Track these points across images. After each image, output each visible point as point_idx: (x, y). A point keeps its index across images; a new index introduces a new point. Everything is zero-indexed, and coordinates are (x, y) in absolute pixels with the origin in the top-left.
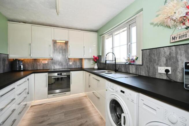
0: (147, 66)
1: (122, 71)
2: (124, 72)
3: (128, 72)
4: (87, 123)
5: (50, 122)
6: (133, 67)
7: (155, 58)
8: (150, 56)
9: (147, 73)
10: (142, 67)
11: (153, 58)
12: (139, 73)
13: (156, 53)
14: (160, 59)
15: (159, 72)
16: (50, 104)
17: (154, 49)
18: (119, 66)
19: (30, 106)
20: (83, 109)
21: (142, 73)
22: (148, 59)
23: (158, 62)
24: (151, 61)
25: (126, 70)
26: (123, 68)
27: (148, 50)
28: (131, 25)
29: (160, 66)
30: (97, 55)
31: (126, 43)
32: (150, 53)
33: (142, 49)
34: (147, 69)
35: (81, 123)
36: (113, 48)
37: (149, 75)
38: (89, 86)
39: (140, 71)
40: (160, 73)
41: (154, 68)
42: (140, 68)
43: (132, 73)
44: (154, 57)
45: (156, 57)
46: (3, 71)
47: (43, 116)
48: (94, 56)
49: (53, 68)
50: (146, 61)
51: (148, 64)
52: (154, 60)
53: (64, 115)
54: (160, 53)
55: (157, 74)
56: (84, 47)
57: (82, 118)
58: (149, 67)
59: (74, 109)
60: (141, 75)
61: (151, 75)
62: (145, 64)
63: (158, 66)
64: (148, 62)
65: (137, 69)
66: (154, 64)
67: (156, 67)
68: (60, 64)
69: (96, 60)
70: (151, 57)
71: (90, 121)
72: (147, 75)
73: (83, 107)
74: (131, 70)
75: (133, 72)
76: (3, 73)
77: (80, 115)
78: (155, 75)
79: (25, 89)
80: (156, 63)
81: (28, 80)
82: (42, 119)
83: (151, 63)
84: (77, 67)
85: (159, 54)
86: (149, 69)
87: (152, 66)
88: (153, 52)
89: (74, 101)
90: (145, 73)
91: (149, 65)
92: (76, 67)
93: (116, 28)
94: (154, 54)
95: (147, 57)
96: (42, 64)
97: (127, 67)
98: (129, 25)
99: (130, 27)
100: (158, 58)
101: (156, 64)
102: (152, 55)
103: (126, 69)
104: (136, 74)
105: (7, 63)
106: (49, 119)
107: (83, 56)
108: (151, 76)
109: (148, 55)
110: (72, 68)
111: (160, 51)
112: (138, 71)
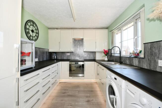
0: (149, 59)
1: (127, 64)
2: (129, 64)
3: (132, 65)
4: (93, 101)
5: (68, 94)
6: (136, 60)
7: (156, 52)
8: (151, 49)
9: (148, 66)
10: (144, 60)
11: (154, 52)
12: (141, 66)
13: (156, 47)
14: (160, 52)
15: (159, 65)
16: (70, 83)
17: (154, 43)
18: (124, 58)
19: (59, 82)
20: (92, 91)
21: (144, 66)
22: (149, 52)
23: (159, 55)
24: (152, 55)
25: (131, 63)
26: (128, 60)
27: (149, 44)
28: (138, 19)
29: (160, 60)
30: (108, 49)
31: (133, 37)
32: (151, 46)
33: (144, 43)
34: (148, 62)
35: (88, 100)
36: (121, 42)
37: (150, 68)
38: (98, 74)
39: (142, 64)
40: (160, 67)
41: (155, 61)
42: (142, 61)
43: (135, 65)
44: (155, 50)
45: (156, 50)
46: (46, 59)
47: (65, 90)
48: (104, 50)
49: (73, 59)
50: (147, 54)
51: (149, 58)
52: (154, 53)
53: (78, 92)
54: (160, 46)
55: (157, 67)
56: (96, 42)
57: (89, 97)
58: (151, 60)
59: (85, 90)
60: (143, 67)
61: (152, 68)
62: (146, 58)
63: (159, 59)
64: (150, 55)
65: (140, 62)
66: (155, 57)
67: (157, 60)
68: (78, 56)
69: (106, 53)
70: (152, 51)
71: (96, 100)
72: (149, 68)
73: (93, 90)
74: (134, 62)
75: (137, 64)
76: (46, 60)
77: (89, 95)
78: (156, 68)
79: (56, 70)
80: (157, 56)
81: (58, 65)
82: (64, 91)
83: (152, 56)
84: (91, 59)
85: (159, 48)
86: (151, 62)
87: (153, 59)
88: (154, 45)
89: (87, 85)
90: (147, 66)
91: (151, 58)
92: (89, 59)
93: (123, 24)
94: (155, 48)
95: (148, 50)
96: (66, 56)
97: (131, 60)
98: (136, 19)
99: (137, 21)
100: (158, 51)
101: (157, 58)
102: (153, 49)
103: (130, 61)
104: (139, 66)
105: (48, 54)
106: (68, 92)
107: (95, 50)
108: (152, 70)
109: (150, 48)
110: (87, 59)
111: (161, 44)
112: (140, 64)
